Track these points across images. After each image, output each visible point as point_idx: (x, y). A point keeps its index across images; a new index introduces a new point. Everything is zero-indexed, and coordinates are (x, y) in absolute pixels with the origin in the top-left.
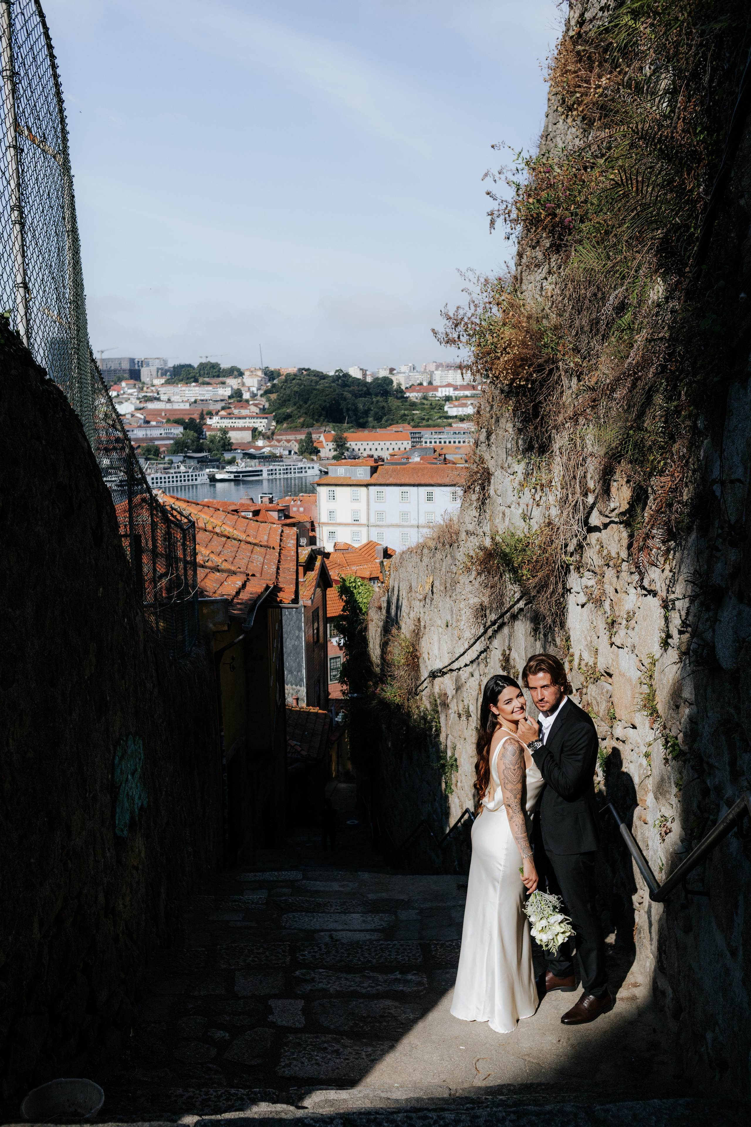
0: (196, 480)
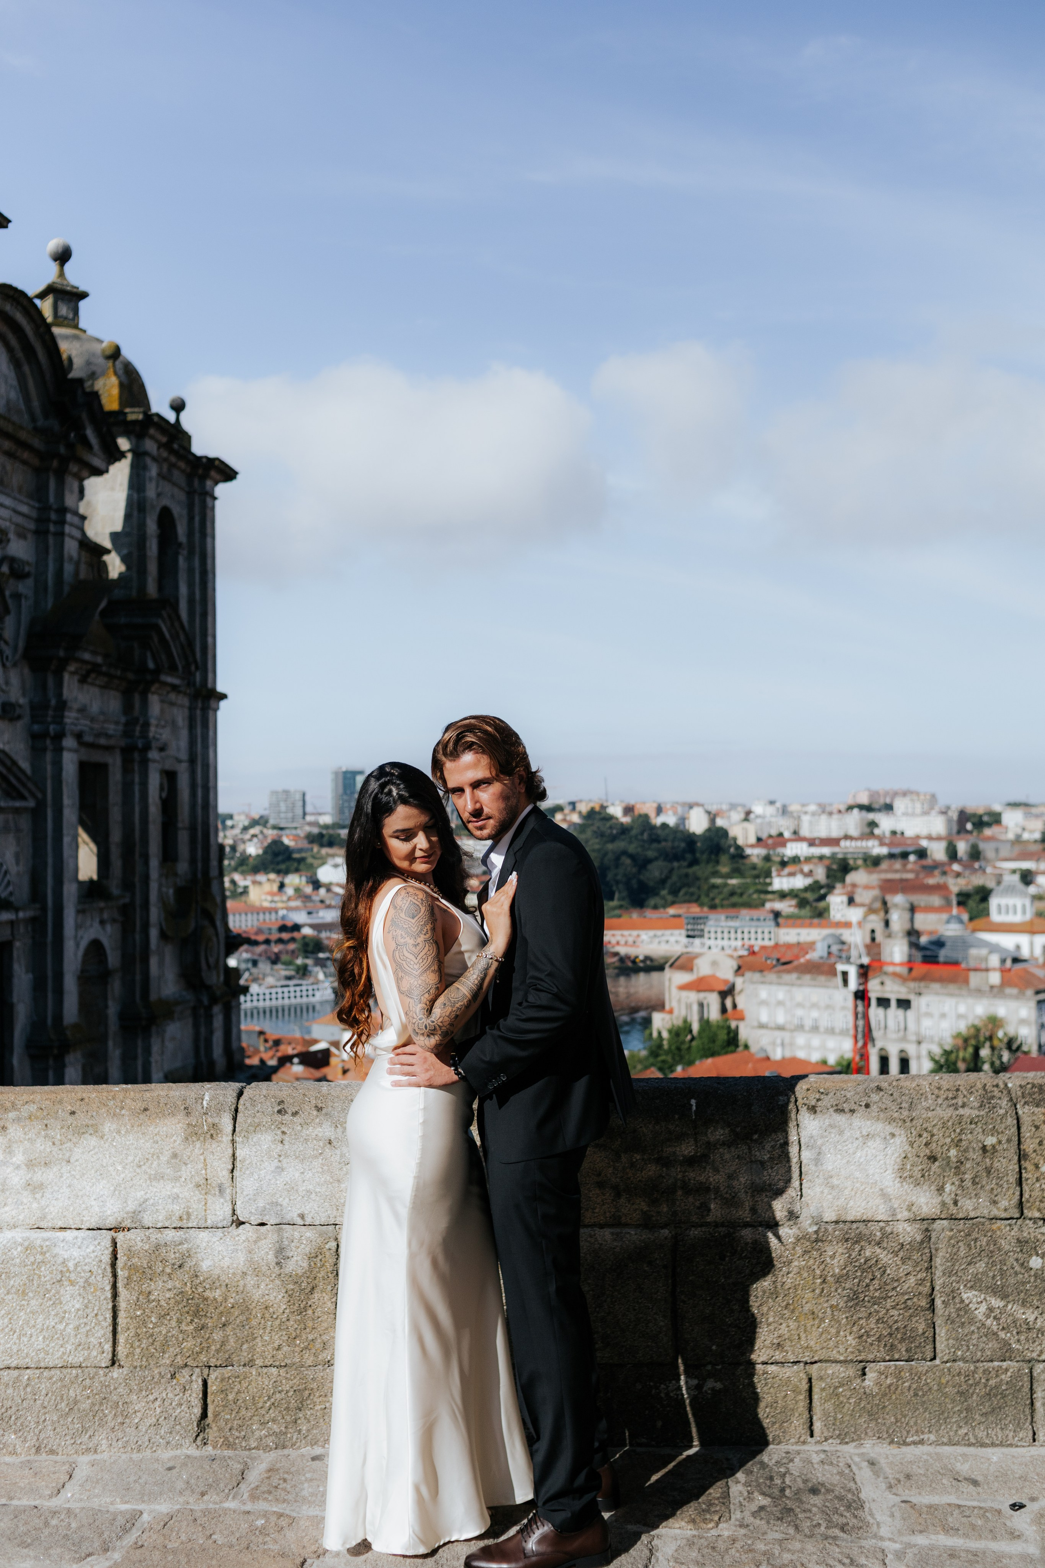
0: (313, 995)
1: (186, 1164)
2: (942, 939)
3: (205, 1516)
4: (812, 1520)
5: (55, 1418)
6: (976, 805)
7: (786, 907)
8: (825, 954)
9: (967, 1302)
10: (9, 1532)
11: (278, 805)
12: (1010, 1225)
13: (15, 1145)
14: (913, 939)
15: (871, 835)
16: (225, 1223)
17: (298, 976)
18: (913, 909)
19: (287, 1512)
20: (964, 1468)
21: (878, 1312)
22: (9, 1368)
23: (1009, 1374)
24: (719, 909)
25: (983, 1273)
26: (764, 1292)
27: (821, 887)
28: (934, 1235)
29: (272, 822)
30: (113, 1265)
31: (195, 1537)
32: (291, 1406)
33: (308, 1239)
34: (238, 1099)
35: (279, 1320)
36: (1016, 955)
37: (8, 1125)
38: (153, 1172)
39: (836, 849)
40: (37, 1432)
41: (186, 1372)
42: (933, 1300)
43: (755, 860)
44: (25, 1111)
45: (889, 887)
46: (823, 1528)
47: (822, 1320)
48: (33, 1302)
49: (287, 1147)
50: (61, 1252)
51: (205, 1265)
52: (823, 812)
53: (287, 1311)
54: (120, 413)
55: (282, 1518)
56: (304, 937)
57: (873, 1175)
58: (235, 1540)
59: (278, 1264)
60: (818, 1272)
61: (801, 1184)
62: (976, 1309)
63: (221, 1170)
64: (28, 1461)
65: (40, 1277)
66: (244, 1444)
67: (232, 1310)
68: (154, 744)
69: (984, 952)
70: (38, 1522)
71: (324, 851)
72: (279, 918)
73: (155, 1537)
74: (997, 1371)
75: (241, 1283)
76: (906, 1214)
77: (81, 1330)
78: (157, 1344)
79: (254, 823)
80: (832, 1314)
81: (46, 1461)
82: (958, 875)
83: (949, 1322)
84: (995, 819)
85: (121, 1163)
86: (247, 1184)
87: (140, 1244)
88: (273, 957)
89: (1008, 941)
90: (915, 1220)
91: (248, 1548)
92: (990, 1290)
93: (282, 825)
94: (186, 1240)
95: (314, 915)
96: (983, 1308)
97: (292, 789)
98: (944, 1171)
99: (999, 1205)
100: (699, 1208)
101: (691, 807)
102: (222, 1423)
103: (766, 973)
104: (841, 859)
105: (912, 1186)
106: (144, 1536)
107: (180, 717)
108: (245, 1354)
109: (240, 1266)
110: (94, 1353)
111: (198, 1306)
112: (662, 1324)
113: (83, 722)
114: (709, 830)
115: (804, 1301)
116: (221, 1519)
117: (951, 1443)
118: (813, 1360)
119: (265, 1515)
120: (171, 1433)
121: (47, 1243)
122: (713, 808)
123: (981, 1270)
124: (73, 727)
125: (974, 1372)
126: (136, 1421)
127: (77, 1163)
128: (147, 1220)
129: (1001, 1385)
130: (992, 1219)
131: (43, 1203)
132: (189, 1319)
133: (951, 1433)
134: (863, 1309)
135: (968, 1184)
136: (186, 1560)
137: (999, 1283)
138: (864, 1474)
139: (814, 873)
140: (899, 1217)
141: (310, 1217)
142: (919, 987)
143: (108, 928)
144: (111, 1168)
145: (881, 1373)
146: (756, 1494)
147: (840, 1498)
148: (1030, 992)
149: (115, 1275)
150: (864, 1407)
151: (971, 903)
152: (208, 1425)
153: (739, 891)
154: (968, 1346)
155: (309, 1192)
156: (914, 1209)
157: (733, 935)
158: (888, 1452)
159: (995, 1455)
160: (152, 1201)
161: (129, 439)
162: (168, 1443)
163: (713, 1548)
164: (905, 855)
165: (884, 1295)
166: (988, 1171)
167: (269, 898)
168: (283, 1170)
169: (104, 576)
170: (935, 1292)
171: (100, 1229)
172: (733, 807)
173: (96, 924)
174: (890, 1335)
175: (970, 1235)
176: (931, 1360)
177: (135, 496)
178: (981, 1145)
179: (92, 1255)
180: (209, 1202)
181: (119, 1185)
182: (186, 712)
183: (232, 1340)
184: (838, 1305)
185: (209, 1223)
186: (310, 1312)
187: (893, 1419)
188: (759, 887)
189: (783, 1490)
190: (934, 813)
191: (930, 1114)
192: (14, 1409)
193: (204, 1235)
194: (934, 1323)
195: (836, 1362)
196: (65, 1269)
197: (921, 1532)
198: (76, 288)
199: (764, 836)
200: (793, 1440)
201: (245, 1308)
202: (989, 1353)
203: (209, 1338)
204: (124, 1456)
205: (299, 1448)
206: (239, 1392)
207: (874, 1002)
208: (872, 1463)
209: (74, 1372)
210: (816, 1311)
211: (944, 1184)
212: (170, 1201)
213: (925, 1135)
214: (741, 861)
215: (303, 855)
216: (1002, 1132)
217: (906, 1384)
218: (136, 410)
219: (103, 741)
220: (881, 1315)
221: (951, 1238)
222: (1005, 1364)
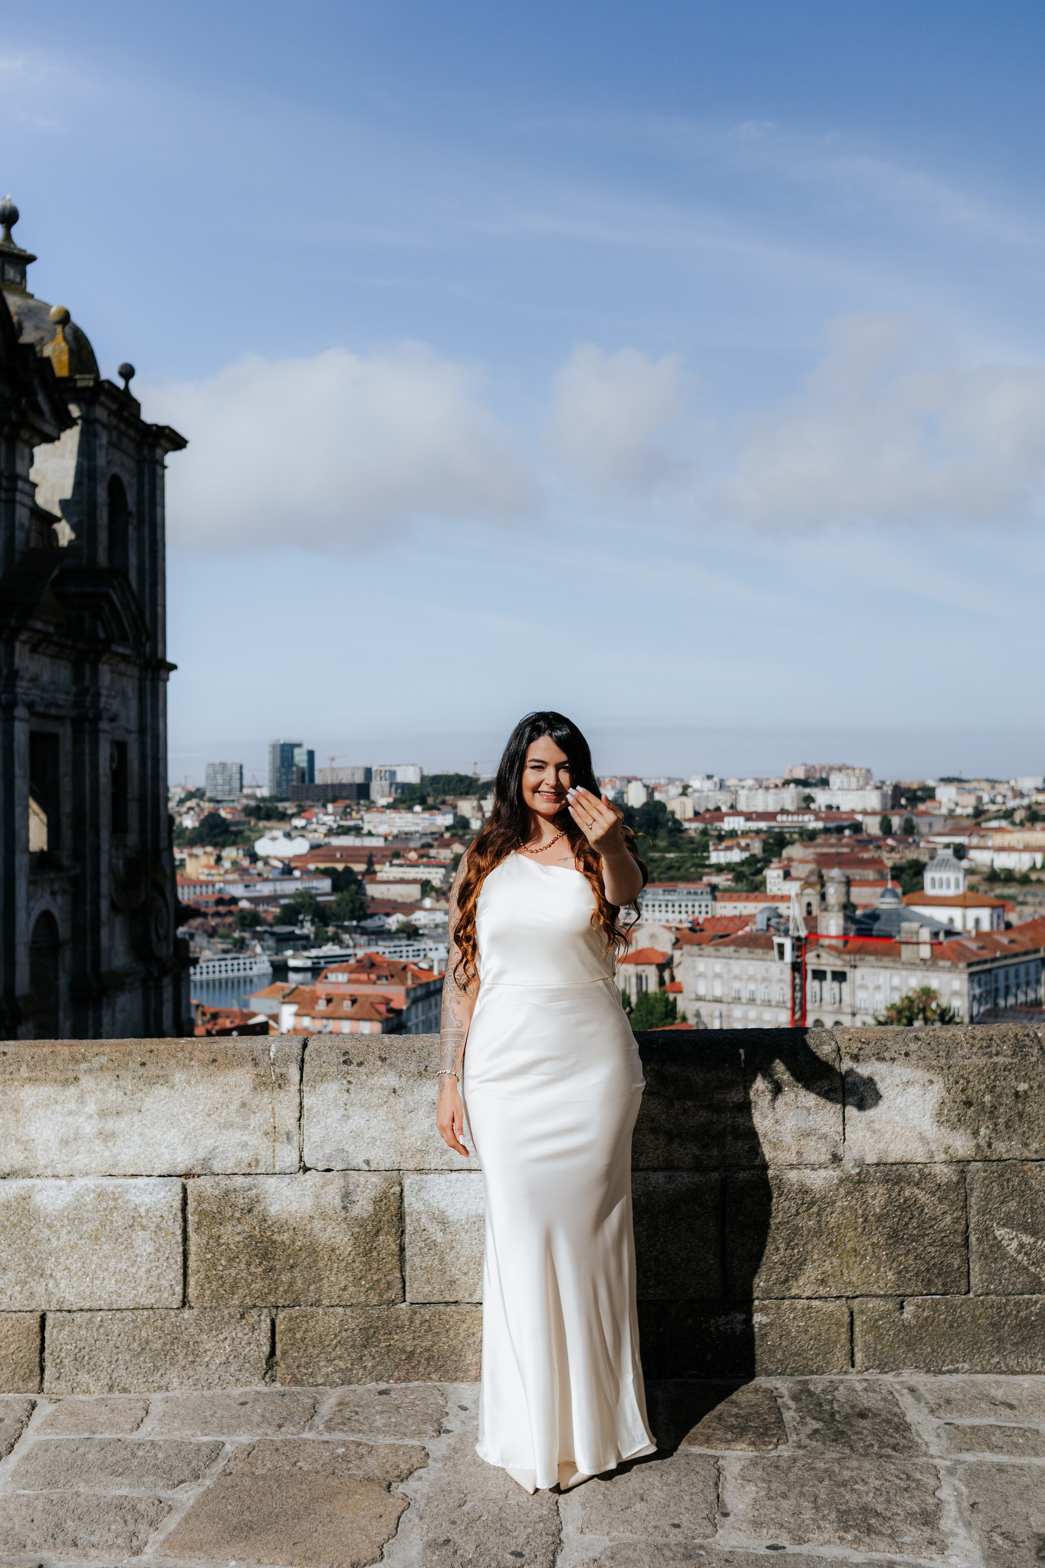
0: (251, 969)
1: (254, 1113)
2: (877, 912)
3: (286, 1446)
4: (865, 1441)
5: (128, 1358)
6: (910, 779)
7: (722, 880)
8: (765, 927)
9: (999, 1238)
10: (99, 1463)
11: (215, 778)
12: (1040, 1166)
13: (87, 1096)
14: (849, 913)
15: (807, 810)
16: (293, 1169)
17: (234, 949)
18: (849, 883)
19: (364, 1441)
20: (999, 1394)
21: (916, 1249)
22: (82, 1310)
23: (1038, 1306)
24: (657, 883)
25: (1014, 1212)
26: (809, 1231)
27: (758, 861)
28: (969, 1176)
29: (208, 794)
30: (184, 1210)
31: (280, 1464)
32: (357, 1343)
33: (373, 1184)
34: (304, 1051)
35: (345, 1262)
36: (948, 927)
37: (80, 1075)
38: (222, 1121)
39: (773, 824)
40: (109, 1371)
41: (254, 1312)
42: (968, 1237)
43: (692, 833)
44: (96, 1062)
45: (824, 861)
46: (876, 1448)
47: (864, 1257)
48: (105, 1247)
49: (353, 1096)
50: (133, 1198)
51: (273, 1210)
52: (760, 787)
53: (353, 1253)
54: (70, 380)
55: (361, 1447)
56: (242, 910)
57: (912, 1119)
58: (319, 1467)
59: (344, 1208)
60: (860, 1212)
61: (844, 1129)
62: (1008, 1245)
63: (289, 1119)
64: (103, 1399)
65: (112, 1222)
66: (311, 1380)
67: (300, 1253)
68: (105, 715)
69: (915, 925)
70: (127, 1454)
71: (261, 824)
72: (216, 892)
73: (241, 1465)
74: (1028, 1303)
75: (309, 1227)
76: (943, 1157)
77: (153, 1273)
78: (227, 1286)
79: (190, 795)
80: (873, 1251)
81: (120, 1398)
82: (892, 849)
83: (983, 1258)
84: (929, 794)
85: (191, 1112)
86: (314, 1131)
87: (210, 1190)
88: (210, 930)
89: (941, 915)
90: (951, 1162)
91: (333, 1474)
92: (1021, 1227)
93: (219, 798)
94: (254, 1186)
95: (252, 888)
96: (1015, 1244)
97: (229, 761)
98: (979, 1115)
99: (1031, 1147)
100: (747, 1152)
101: (629, 781)
102: (290, 1361)
103: (703, 946)
104: (777, 833)
105: (949, 1130)
106: (231, 1465)
107: (130, 687)
108: (312, 1295)
109: (307, 1211)
110: (166, 1295)
111: (266, 1248)
112: (712, 1262)
113: (33, 691)
114: (646, 804)
115: (847, 1239)
116: (302, 1448)
117: (983, 1371)
118: (855, 1295)
119: (344, 1444)
120: (240, 1371)
121: (119, 1190)
122: (651, 783)
123: (1013, 1208)
124: (25, 697)
125: (1006, 1304)
126: (207, 1359)
127: (148, 1112)
128: (217, 1167)
129: (1030, 1317)
130: (1023, 1160)
131: (115, 1151)
132: (258, 1261)
133: (984, 1362)
134: (902, 1246)
135: (1001, 1127)
136: (276, 1485)
137: (1030, 1220)
138: (906, 1400)
139: (751, 847)
140: (936, 1159)
141: (375, 1163)
142: (855, 960)
143: (59, 899)
144: (181, 1117)
145: (918, 1307)
146: (808, 1419)
147: (888, 1422)
148: (962, 965)
149: (185, 1220)
150: (902, 1339)
151: (905, 877)
152: (276, 1363)
153: (676, 865)
154: (1000, 1280)
155: (374, 1139)
156: (951, 1151)
157: (670, 909)
158: (926, 1380)
159: (1026, 1381)
160: (221, 1149)
161: (79, 405)
162: (237, 1380)
163: (777, 1467)
164: (840, 830)
165: (922, 1233)
166: (1021, 1115)
167: (206, 871)
168: (349, 1118)
169: (54, 544)
170: (970, 1230)
171: (170, 1176)
172: (671, 781)
173: (47, 895)
174: (928, 1270)
175: (1003, 1176)
176: (965, 1294)
177: (85, 464)
178: (1013, 1091)
179: (163, 1201)
180: (277, 1149)
181: (190, 1133)
182: (136, 682)
183: (299, 1282)
184: (878, 1243)
185: (277, 1169)
186: (375, 1254)
187: (929, 1350)
188: (697, 861)
189: (832, 1415)
190: (868, 787)
191: (966, 1062)
192: (87, 1349)
193: (272, 1181)
194: (968, 1259)
195: (877, 1296)
196: (136, 1215)
197: (968, 1450)
198: (23, 251)
199: (702, 810)
200: (835, 1371)
201: (312, 1250)
202: (1020, 1287)
203: (277, 1279)
204: (195, 1393)
205: (364, 1384)
206: (306, 1331)
207: (809, 975)
208: (912, 1390)
209: (145, 1313)
210: (858, 1249)
211: (979, 1128)
212: (239, 1148)
213: (961, 1081)
214: (678, 835)
215: (241, 828)
216: (1034, 1079)
217: (942, 1317)
218: (87, 376)
219: (53, 711)
220: (919, 1251)
221: (985, 1179)
222: (1034, 1297)
